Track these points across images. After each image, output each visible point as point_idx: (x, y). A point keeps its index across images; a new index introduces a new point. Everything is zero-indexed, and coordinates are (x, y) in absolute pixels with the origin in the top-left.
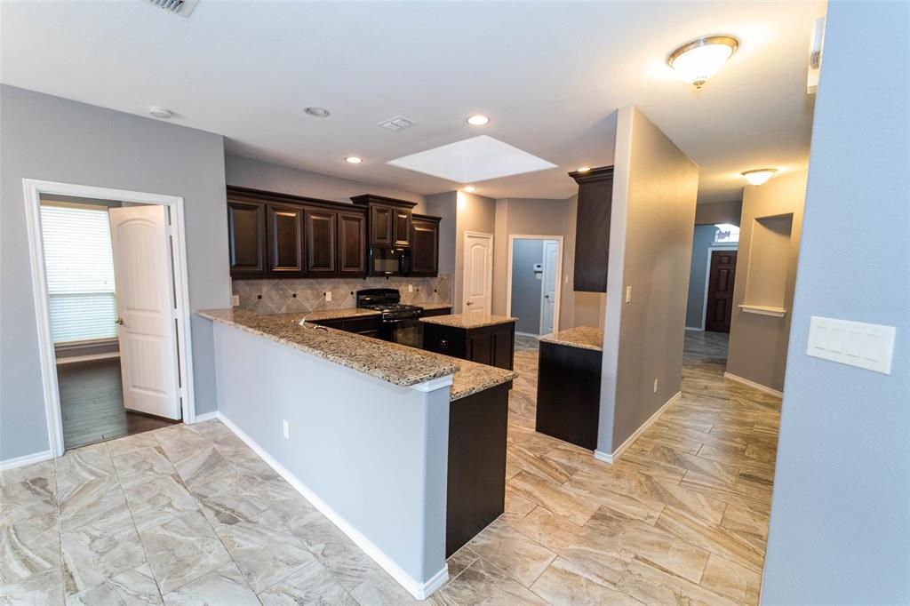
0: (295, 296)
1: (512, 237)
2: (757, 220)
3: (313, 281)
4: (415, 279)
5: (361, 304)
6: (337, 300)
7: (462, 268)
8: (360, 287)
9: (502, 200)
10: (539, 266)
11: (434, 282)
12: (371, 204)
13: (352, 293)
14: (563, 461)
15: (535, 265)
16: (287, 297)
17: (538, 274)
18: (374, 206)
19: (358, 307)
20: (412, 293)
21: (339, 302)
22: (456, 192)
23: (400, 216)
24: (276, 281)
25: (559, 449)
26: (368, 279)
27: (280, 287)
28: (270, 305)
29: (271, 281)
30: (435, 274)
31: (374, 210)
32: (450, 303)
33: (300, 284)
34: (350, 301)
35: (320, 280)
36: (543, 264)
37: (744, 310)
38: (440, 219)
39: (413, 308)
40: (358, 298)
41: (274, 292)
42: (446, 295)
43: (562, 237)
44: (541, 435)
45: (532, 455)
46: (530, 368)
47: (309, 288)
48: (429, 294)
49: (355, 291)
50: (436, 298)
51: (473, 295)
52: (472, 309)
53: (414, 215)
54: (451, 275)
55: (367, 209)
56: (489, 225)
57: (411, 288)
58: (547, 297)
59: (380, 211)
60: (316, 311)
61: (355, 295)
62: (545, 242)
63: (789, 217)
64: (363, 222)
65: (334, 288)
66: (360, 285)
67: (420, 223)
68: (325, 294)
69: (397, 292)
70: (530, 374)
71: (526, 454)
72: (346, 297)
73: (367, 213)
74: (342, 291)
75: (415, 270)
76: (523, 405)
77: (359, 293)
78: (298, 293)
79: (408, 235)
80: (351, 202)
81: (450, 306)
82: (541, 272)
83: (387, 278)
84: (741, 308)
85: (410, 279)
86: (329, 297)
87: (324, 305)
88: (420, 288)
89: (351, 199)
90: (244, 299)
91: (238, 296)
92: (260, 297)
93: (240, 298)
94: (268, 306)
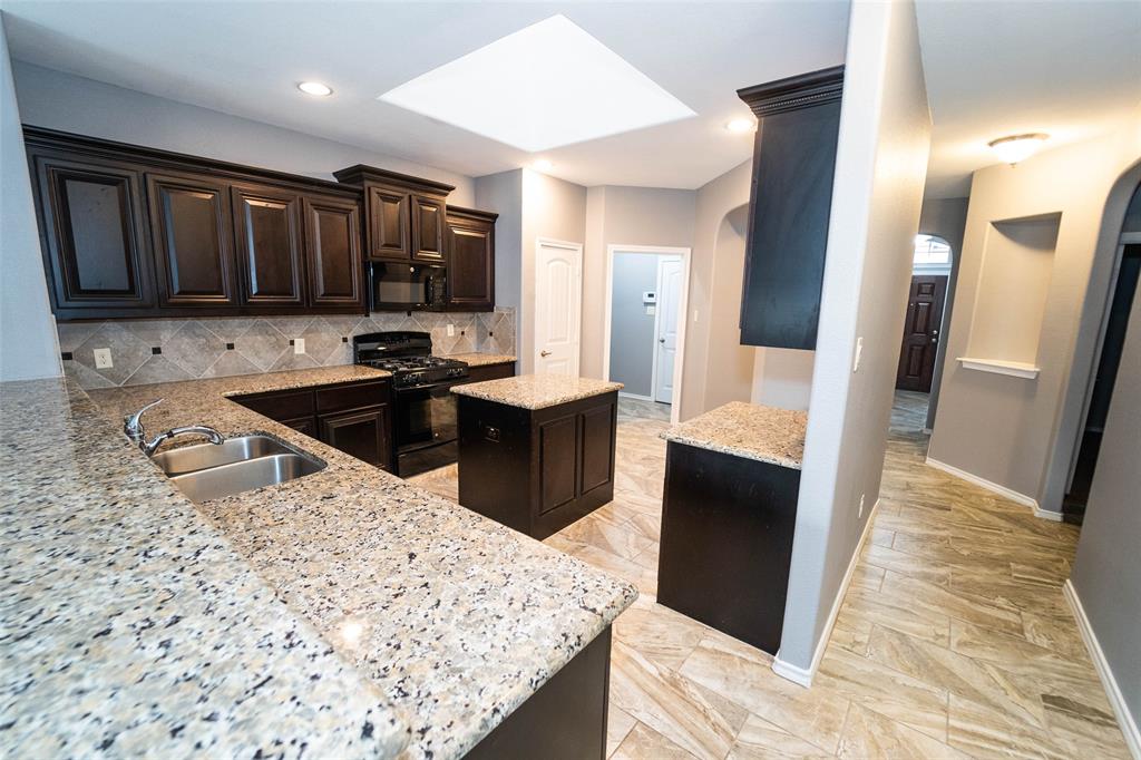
0: (231, 347)
1: (612, 248)
2: (994, 224)
3: (266, 320)
4: (458, 315)
5: (363, 358)
6: (318, 352)
7: (532, 298)
8: (359, 330)
9: (596, 188)
10: (651, 296)
11: (489, 320)
12: (367, 184)
13: (345, 340)
14: (716, 686)
15: (646, 294)
16: (214, 348)
17: (649, 307)
18: (375, 190)
19: (356, 363)
20: (454, 338)
21: (321, 355)
22: (521, 169)
23: (424, 208)
24: (188, 321)
25: (704, 649)
26: (372, 316)
27: (198, 332)
28: (183, 364)
29: (178, 322)
30: (489, 307)
31: (375, 196)
32: (514, 355)
33: (240, 326)
34: (344, 353)
35: (279, 319)
36: (657, 293)
37: (965, 366)
38: (497, 216)
39: (452, 364)
40: (355, 348)
41: (186, 340)
42: (508, 342)
43: (689, 250)
44: (667, 611)
45: (654, 672)
46: (639, 456)
47: (261, 334)
48: (481, 339)
49: (350, 337)
50: (492, 346)
51: (551, 341)
52: (551, 362)
53: (449, 208)
54: (514, 310)
55: (362, 192)
56: (576, 230)
57: (451, 330)
58: (663, 341)
59: (385, 198)
60: (277, 372)
61: (350, 343)
62: (661, 258)
63: (1054, 220)
64: (354, 216)
65: (307, 332)
66: (359, 326)
67: (462, 221)
68: (292, 343)
69: (427, 336)
70: (639, 467)
71: (641, 669)
72: (333, 346)
73: (361, 198)
74: (325, 337)
75: (455, 300)
76: (632, 537)
77: (358, 340)
78: (235, 342)
79: (440, 241)
80: (336, 181)
81: (513, 359)
82: (654, 304)
83: (409, 314)
84: (961, 362)
85: (449, 315)
86: (300, 347)
87: (291, 361)
88: (466, 330)
89: (334, 174)
90: (123, 356)
91: (108, 350)
92: (157, 351)
93: (114, 352)
94: (176, 367)
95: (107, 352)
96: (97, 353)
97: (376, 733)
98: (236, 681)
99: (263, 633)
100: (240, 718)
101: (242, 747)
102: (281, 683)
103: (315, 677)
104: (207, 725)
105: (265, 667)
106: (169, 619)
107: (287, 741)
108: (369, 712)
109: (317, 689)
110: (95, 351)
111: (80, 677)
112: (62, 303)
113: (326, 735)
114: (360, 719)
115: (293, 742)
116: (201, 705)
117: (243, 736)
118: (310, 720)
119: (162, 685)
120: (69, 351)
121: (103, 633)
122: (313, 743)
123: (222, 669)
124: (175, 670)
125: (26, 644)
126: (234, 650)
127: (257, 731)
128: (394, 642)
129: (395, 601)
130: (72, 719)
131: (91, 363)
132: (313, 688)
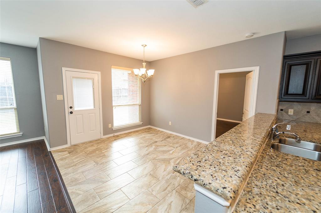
28: (316, 117)
90: (297, 112)
91: (293, 110)
92: (308, 112)
93: (294, 111)
94: (313, 118)
95: (292, 110)
96: (290, 110)
97: (225, 190)
98: (224, 168)
99: (236, 167)
100: (217, 171)
101: (212, 173)
102: (226, 173)
103: (231, 177)
104: (214, 168)
105: (228, 170)
106: (229, 155)
107: (216, 177)
108: (229, 187)
109: (229, 178)
110: (289, 110)
111: (213, 153)
112: (283, 97)
113: (220, 182)
114: (226, 186)
115: (216, 178)
116: (216, 166)
117: (214, 172)
118: (222, 179)
119: (217, 161)
120: (282, 109)
121: (221, 151)
122: (218, 181)
123: (224, 165)
124: (220, 160)
125: (215, 147)
126: (229, 165)
127: (216, 173)
128: (279, 208)
129: (295, 203)
130: (207, 156)
131: (287, 112)
132: (229, 177)
